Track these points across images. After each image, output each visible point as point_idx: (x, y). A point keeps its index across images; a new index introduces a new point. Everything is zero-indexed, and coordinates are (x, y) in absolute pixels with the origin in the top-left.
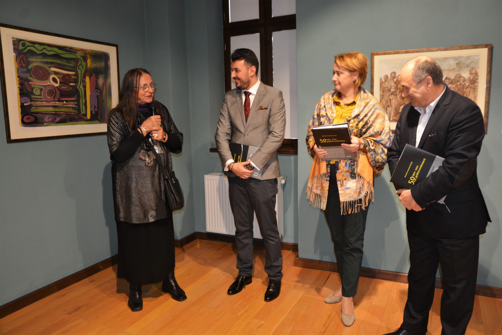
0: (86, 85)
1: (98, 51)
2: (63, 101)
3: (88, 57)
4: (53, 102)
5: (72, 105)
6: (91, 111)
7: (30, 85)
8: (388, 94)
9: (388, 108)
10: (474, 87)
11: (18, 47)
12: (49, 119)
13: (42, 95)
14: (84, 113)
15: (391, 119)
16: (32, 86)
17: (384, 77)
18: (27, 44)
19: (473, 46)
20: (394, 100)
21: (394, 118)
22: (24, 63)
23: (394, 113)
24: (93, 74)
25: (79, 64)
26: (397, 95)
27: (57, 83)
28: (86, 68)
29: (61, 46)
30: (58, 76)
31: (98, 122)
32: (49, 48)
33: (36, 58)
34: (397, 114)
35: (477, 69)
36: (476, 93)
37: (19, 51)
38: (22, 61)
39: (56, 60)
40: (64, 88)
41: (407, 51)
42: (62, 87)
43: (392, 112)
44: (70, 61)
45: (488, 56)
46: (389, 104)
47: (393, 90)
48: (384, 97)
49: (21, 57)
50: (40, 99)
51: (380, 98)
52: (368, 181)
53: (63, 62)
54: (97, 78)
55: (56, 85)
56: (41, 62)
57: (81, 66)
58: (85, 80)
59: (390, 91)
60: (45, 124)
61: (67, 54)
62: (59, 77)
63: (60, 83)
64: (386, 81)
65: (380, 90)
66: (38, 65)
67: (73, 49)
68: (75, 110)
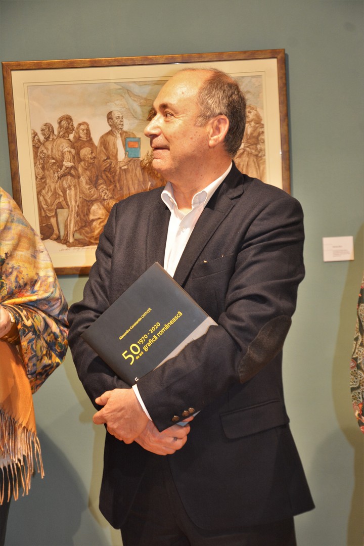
8: (56, 175)
9: (58, 210)
10: (257, 153)
15: (71, 240)
17: (42, 130)
19: (245, 52)
20: (73, 189)
21: (78, 236)
23: (76, 223)
26: (79, 177)
34: (85, 226)
35: (258, 109)
36: (261, 168)
41: (95, 61)
43: (70, 220)
45: (280, 78)
46: (61, 199)
47: (67, 164)
48: (48, 181)
51: (37, 185)
52: (24, 425)
59: (61, 166)
64: (47, 139)
65: (35, 164)
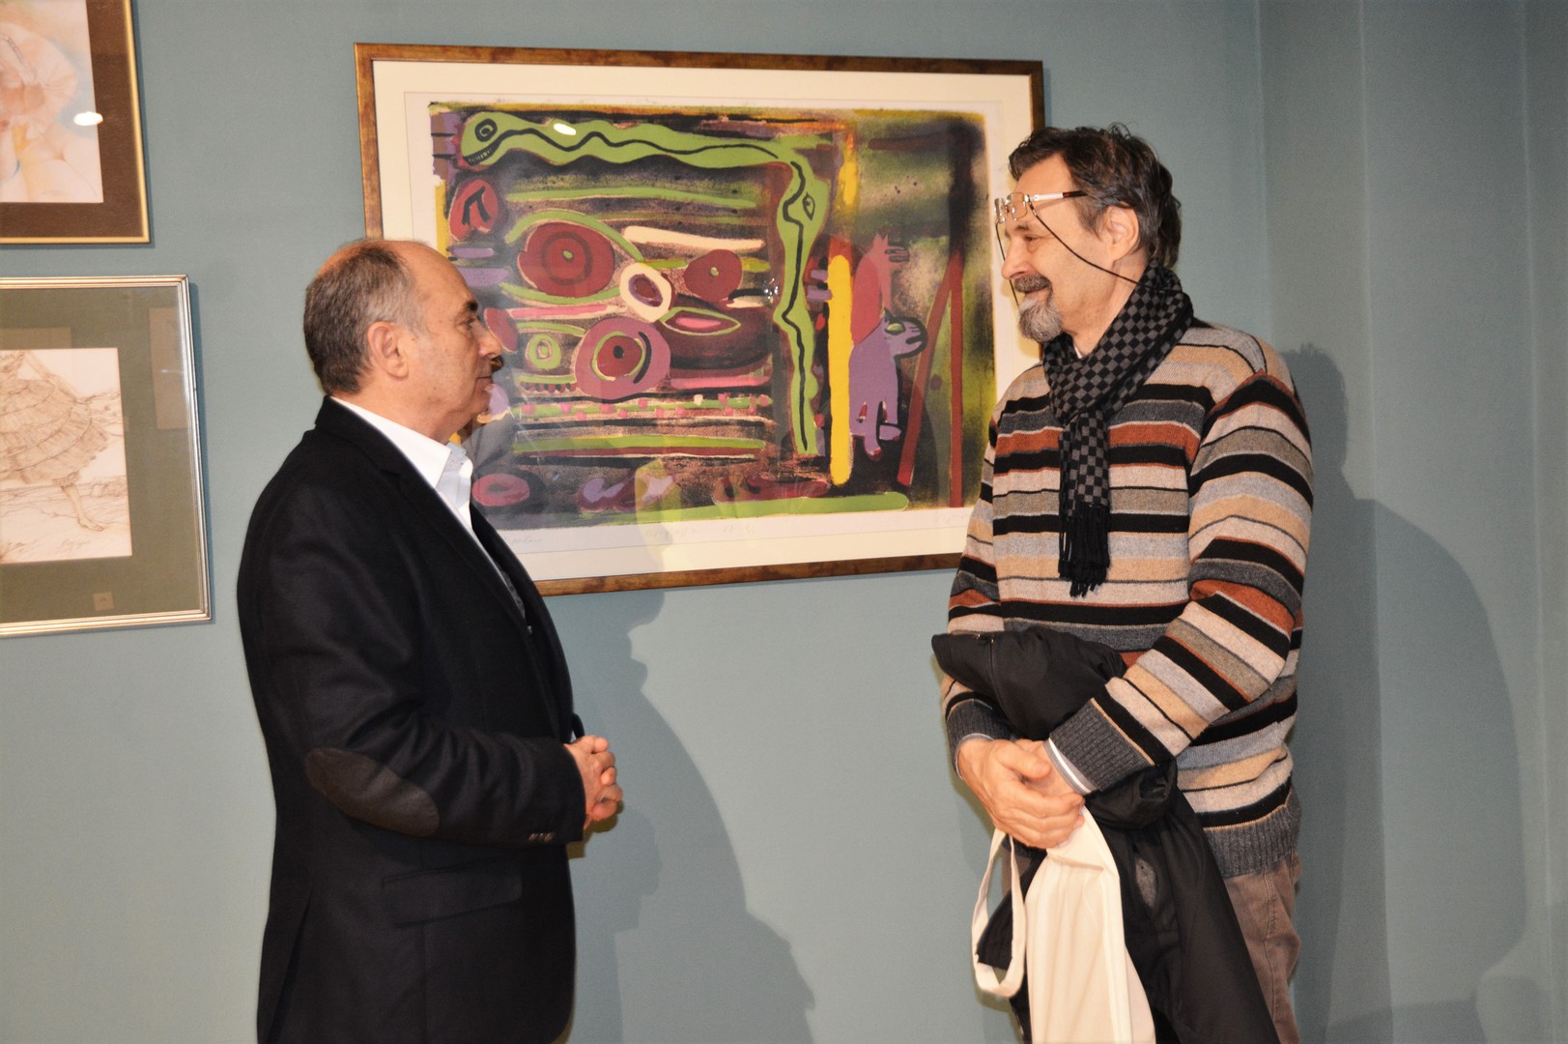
0: (830, 302)
1: (911, 113)
2: (688, 395)
3: (847, 148)
4: (635, 402)
5: (738, 409)
6: (858, 443)
7: (511, 323)
11: (458, 148)
12: (608, 485)
13: (573, 367)
14: (813, 450)
16: (522, 328)
18: (505, 123)
22: (484, 216)
24: (878, 238)
25: (788, 195)
27: (656, 304)
28: (831, 209)
29: (685, 112)
30: (664, 265)
31: (902, 498)
32: (615, 132)
33: (548, 188)
37: (461, 163)
38: (473, 208)
39: (653, 185)
40: (699, 325)
42: (683, 321)
44: (734, 186)
49: (473, 187)
50: (559, 387)
53: (697, 193)
54: (901, 256)
55: (650, 314)
56: (571, 205)
57: (799, 201)
58: (827, 276)
60: (586, 514)
61: (722, 149)
62: (668, 272)
63: (674, 303)
66: (557, 220)
67: (757, 120)
68: (761, 438)
